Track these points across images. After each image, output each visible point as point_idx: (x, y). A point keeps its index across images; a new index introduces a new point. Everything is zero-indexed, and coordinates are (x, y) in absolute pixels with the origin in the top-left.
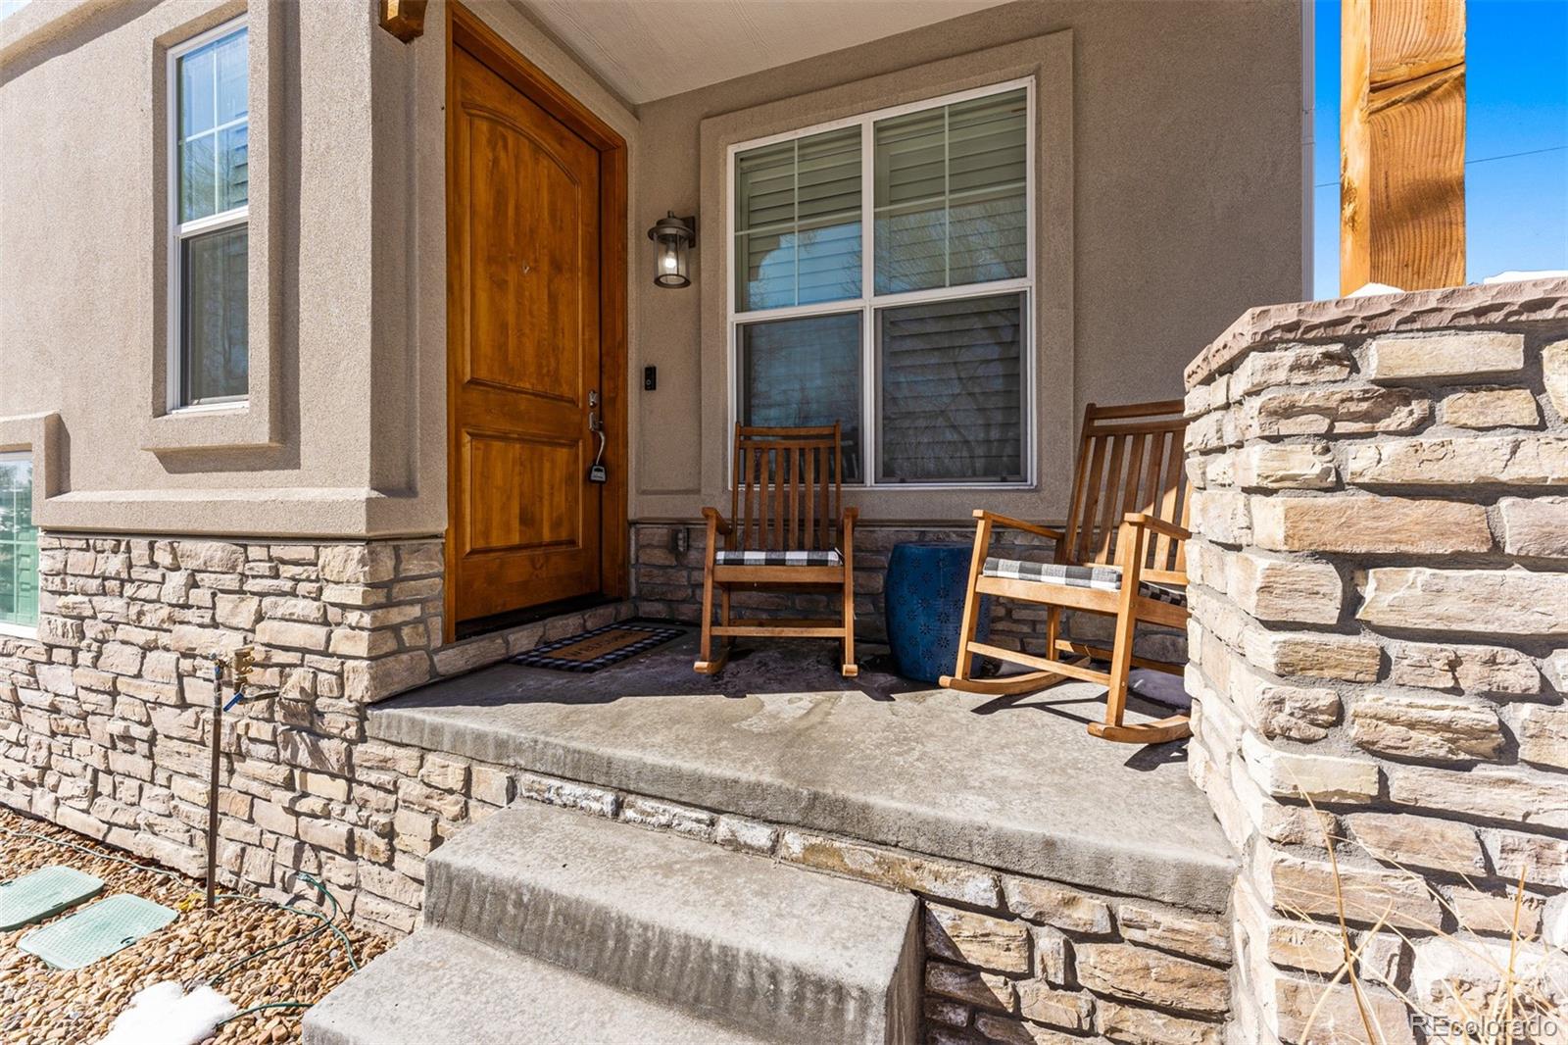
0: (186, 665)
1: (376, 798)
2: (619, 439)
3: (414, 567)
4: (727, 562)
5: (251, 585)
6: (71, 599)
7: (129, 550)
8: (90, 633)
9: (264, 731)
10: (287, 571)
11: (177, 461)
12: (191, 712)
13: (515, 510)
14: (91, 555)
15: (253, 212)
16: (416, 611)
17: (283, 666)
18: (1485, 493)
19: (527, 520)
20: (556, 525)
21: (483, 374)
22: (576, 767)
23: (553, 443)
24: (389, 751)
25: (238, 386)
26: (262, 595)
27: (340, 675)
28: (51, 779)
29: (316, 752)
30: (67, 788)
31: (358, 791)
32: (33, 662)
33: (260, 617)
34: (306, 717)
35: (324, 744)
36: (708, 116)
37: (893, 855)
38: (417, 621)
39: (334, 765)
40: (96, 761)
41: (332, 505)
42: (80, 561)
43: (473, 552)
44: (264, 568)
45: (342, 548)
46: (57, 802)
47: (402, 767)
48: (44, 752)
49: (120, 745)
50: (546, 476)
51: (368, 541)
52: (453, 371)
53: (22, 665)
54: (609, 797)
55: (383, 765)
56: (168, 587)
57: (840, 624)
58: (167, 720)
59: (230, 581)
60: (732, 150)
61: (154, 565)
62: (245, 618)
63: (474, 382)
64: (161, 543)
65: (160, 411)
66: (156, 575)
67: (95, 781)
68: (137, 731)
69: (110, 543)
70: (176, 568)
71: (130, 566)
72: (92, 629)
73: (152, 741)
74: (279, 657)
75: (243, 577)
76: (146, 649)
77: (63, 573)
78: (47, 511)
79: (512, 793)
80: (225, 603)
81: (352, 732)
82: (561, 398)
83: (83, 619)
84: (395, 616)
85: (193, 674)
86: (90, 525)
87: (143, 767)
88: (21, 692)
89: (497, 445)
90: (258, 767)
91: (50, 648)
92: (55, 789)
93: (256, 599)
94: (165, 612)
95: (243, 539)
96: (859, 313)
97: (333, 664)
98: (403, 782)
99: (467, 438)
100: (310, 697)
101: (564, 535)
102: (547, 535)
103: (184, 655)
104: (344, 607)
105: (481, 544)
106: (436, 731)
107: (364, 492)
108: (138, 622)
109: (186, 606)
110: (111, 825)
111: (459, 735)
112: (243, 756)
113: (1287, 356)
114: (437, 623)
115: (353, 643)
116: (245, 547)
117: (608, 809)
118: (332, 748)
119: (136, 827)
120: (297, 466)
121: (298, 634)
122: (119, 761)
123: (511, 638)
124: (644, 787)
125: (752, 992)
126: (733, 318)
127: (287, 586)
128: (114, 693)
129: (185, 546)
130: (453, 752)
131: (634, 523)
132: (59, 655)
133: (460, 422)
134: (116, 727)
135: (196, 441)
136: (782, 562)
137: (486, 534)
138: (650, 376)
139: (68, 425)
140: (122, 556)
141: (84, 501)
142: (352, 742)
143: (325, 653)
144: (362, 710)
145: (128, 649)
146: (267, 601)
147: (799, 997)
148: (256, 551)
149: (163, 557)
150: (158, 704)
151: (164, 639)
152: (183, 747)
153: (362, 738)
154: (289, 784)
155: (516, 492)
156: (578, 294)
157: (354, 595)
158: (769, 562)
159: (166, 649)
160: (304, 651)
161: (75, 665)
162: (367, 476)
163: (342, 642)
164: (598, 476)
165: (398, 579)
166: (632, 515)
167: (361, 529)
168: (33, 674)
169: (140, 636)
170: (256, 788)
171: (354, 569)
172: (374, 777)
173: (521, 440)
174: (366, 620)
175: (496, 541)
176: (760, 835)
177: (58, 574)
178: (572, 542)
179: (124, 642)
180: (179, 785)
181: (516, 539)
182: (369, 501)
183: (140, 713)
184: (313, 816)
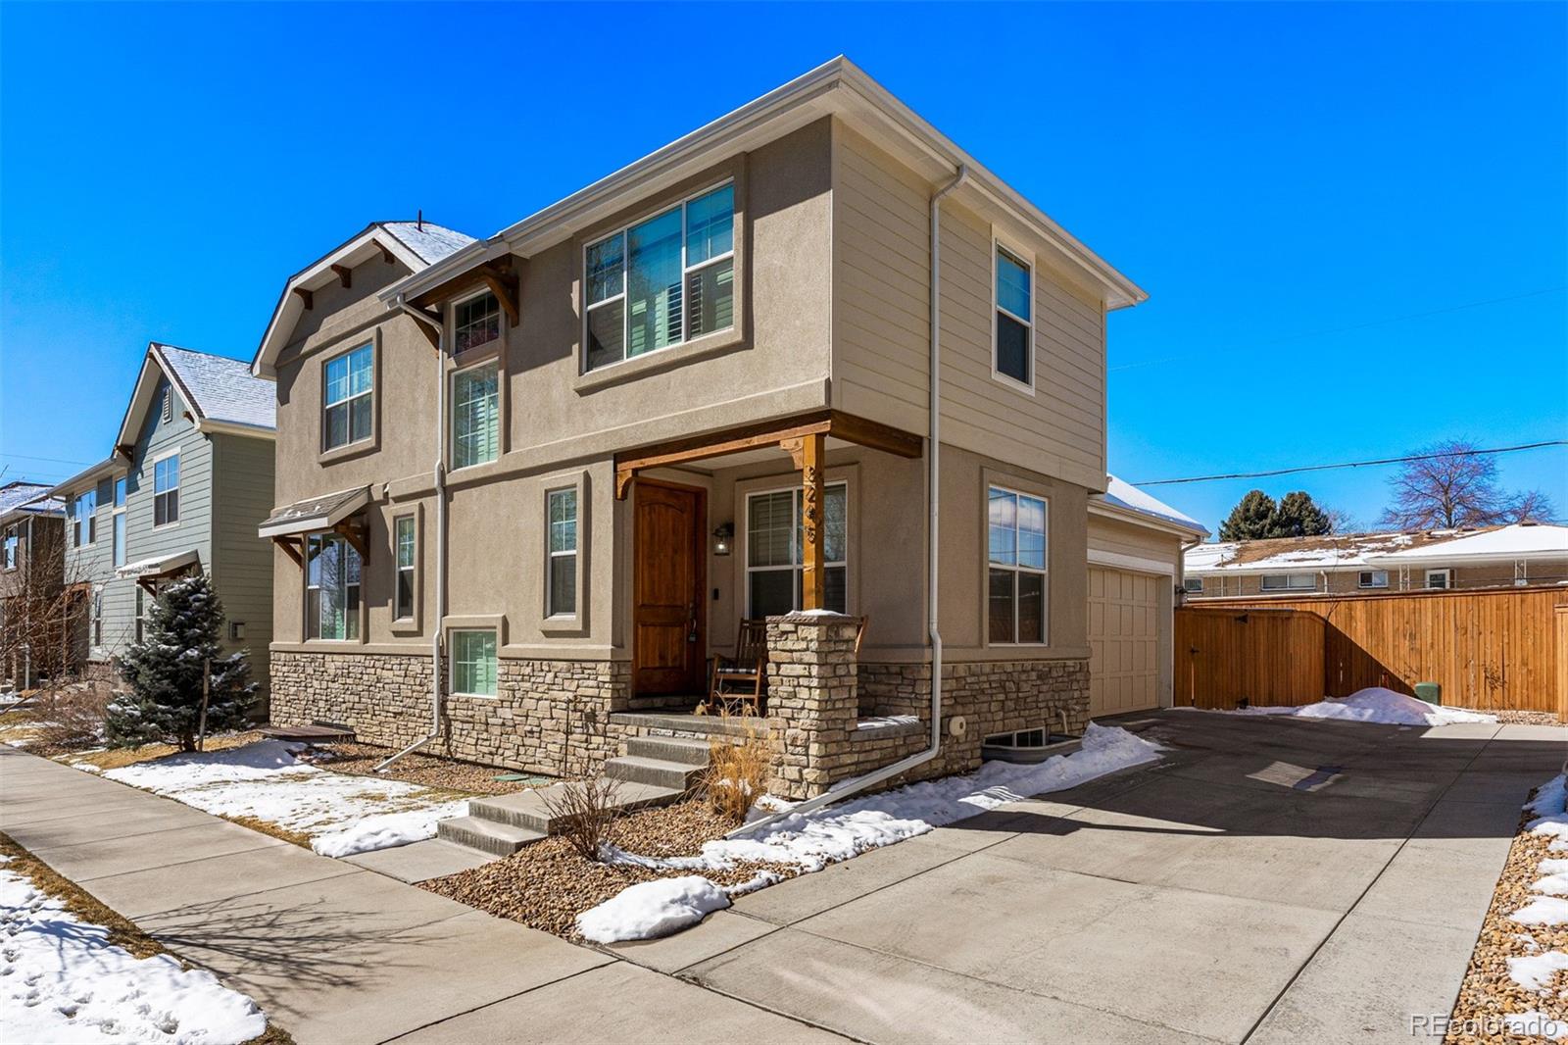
0: (553, 704)
1: (613, 741)
2: (702, 622)
3: (623, 671)
4: (721, 672)
5: (575, 676)
6: (511, 683)
7: (533, 665)
8: (517, 696)
9: (579, 724)
10: (586, 671)
11: (549, 634)
12: (554, 721)
13: (658, 654)
14: (518, 667)
15: (577, 552)
16: (624, 685)
17: (585, 702)
18: (791, 651)
19: (662, 657)
20: (674, 659)
21: (646, 602)
23: (673, 625)
24: (617, 726)
25: (571, 609)
26: (579, 679)
27: (603, 704)
28: (500, 751)
29: (595, 729)
30: (507, 753)
31: (607, 740)
32: (495, 707)
33: (578, 687)
34: (591, 717)
35: (598, 725)
36: (738, 480)
38: (624, 689)
39: (601, 731)
40: (519, 742)
41: (602, 650)
42: (514, 669)
43: (643, 668)
44: (580, 671)
45: (603, 664)
46: (503, 760)
47: (620, 731)
48: (498, 742)
49: (528, 735)
50: (670, 640)
51: (611, 662)
52: (636, 602)
53: (491, 709)
55: (615, 731)
56: (547, 677)
57: (754, 694)
58: (547, 724)
59: (569, 675)
60: (747, 496)
61: (542, 670)
62: (573, 688)
63: (643, 605)
64: (545, 662)
65: (545, 618)
66: (543, 674)
67: (518, 750)
68: (535, 729)
69: (526, 662)
70: (550, 671)
71: (533, 671)
72: (518, 694)
73: (540, 732)
74: (584, 699)
75: (573, 674)
76: (539, 700)
77: (507, 674)
78: (502, 651)
79: (649, 734)
80: (567, 683)
81: (606, 721)
82: (676, 606)
83: (514, 690)
84: (618, 686)
85: (555, 707)
86: (519, 656)
87: (536, 742)
88: (489, 720)
89: (651, 628)
90: (577, 737)
91: (502, 701)
92: (502, 755)
93: (578, 681)
94: (546, 687)
95: (572, 661)
96: (792, 571)
97: (601, 700)
98: (621, 736)
99: (640, 627)
100: (593, 711)
101: (677, 664)
102: (670, 664)
103: (552, 701)
104: (604, 682)
105: (644, 666)
106: (629, 718)
107: (610, 647)
108: (536, 691)
109: (554, 684)
110: (525, 763)
111: (635, 719)
112: (572, 733)
114: (630, 690)
115: (607, 694)
116: (573, 664)
118: (599, 726)
119: (534, 763)
120: (589, 637)
121: (590, 692)
122: (528, 741)
123: (655, 700)
126: (748, 569)
127: (587, 676)
128: (527, 716)
129: (554, 663)
130: (634, 724)
131: (707, 660)
132: (505, 704)
133: (638, 620)
134: (528, 728)
135: (558, 628)
136: (738, 672)
137: (646, 662)
138: (716, 594)
139: (509, 620)
140: (531, 668)
141: (515, 647)
142: (606, 725)
143: (598, 697)
144: (609, 713)
145: (533, 700)
146: (581, 681)
148: (577, 665)
149: (546, 668)
150: (544, 718)
151: (546, 696)
152: (552, 733)
153: (609, 723)
154: (586, 741)
155: (657, 646)
156: (685, 560)
157: (607, 678)
158: (734, 672)
159: (546, 699)
160: (592, 697)
161: (511, 707)
162: (610, 641)
163: (602, 694)
164: (693, 639)
165: (619, 675)
166: (707, 657)
167: (609, 658)
168: (495, 712)
169: (537, 696)
170: (576, 744)
171: (607, 671)
172: (612, 735)
173: (661, 625)
174: (611, 686)
175: (650, 665)
176: (703, 736)
177: (505, 674)
178: (681, 667)
179: (530, 698)
180: (550, 747)
181: (657, 665)
182: (612, 650)
183: (536, 722)
184: (594, 749)
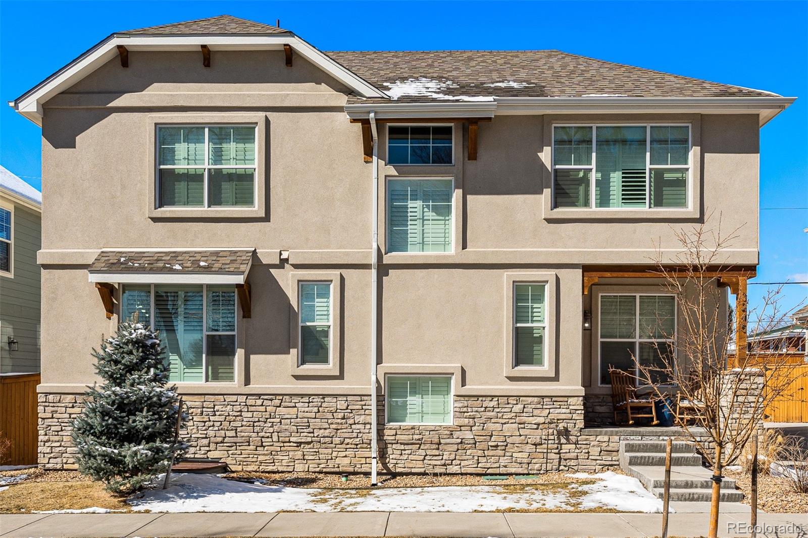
1: (584, 446)
5: (546, 407)
6: (470, 413)
7: (497, 400)
9: (550, 437)
10: (558, 403)
11: (515, 379)
14: (480, 402)
17: (557, 423)
22: (633, 433)
24: (589, 437)
25: (539, 362)
27: (575, 423)
28: (456, 462)
29: (567, 440)
30: (465, 463)
31: (579, 446)
32: (452, 431)
33: (549, 413)
34: (564, 433)
35: (570, 437)
37: (687, 437)
39: (573, 441)
40: (480, 454)
42: (474, 403)
44: (550, 403)
45: (575, 398)
46: (460, 468)
47: (592, 440)
48: (452, 456)
49: (491, 448)
51: (584, 397)
53: (446, 432)
54: (640, 437)
55: (587, 440)
56: (515, 408)
58: (514, 440)
59: (539, 406)
60: (600, 295)
61: (509, 403)
64: (512, 398)
65: (512, 368)
66: (509, 406)
67: (478, 459)
68: (499, 444)
69: (490, 398)
70: (518, 404)
71: (499, 404)
72: (480, 421)
73: (506, 446)
74: (556, 421)
76: (504, 424)
77: (467, 407)
78: (461, 391)
81: (579, 434)
83: (475, 418)
86: (482, 394)
87: (500, 453)
88: (442, 440)
91: (460, 426)
92: (458, 465)
93: (548, 410)
95: (543, 397)
96: (635, 342)
97: (573, 421)
98: (592, 443)
100: (566, 428)
103: (520, 424)
104: (577, 410)
106: (601, 431)
108: (501, 417)
109: (522, 413)
110: (487, 468)
111: (606, 431)
113: (733, 376)
115: (579, 417)
116: (543, 399)
117: (640, 439)
118: (572, 438)
119: (498, 467)
120: (559, 381)
121: (562, 416)
122: (490, 453)
124: (647, 435)
125: (679, 448)
126: (600, 340)
127: (558, 406)
128: (490, 436)
129: (522, 399)
130: (605, 435)
132: (464, 428)
134: (491, 444)
135: (528, 375)
139: (468, 369)
140: (495, 402)
141: (473, 388)
143: (570, 419)
144: (582, 429)
145: (497, 424)
146: (551, 410)
147: (686, 447)
148: (547, 399)
149: (513, 401)
150: (510, 436)
151: (512, 421)
152: (518, 445)
153: (581, 435)
154: (558, 448)
157: (580, 407)
160: (564, 419)
161: (472, 430)
163: (574, 418)
167: (581, 394)
168: (451, 434)
169: (502, 421)
171: (580, 402)
172: (584, 443)
174: (583, 412)
177: (465, 407)
180: (516, 455)
182: (583, 389)
183: (501, 439)
184: (565, 453)
